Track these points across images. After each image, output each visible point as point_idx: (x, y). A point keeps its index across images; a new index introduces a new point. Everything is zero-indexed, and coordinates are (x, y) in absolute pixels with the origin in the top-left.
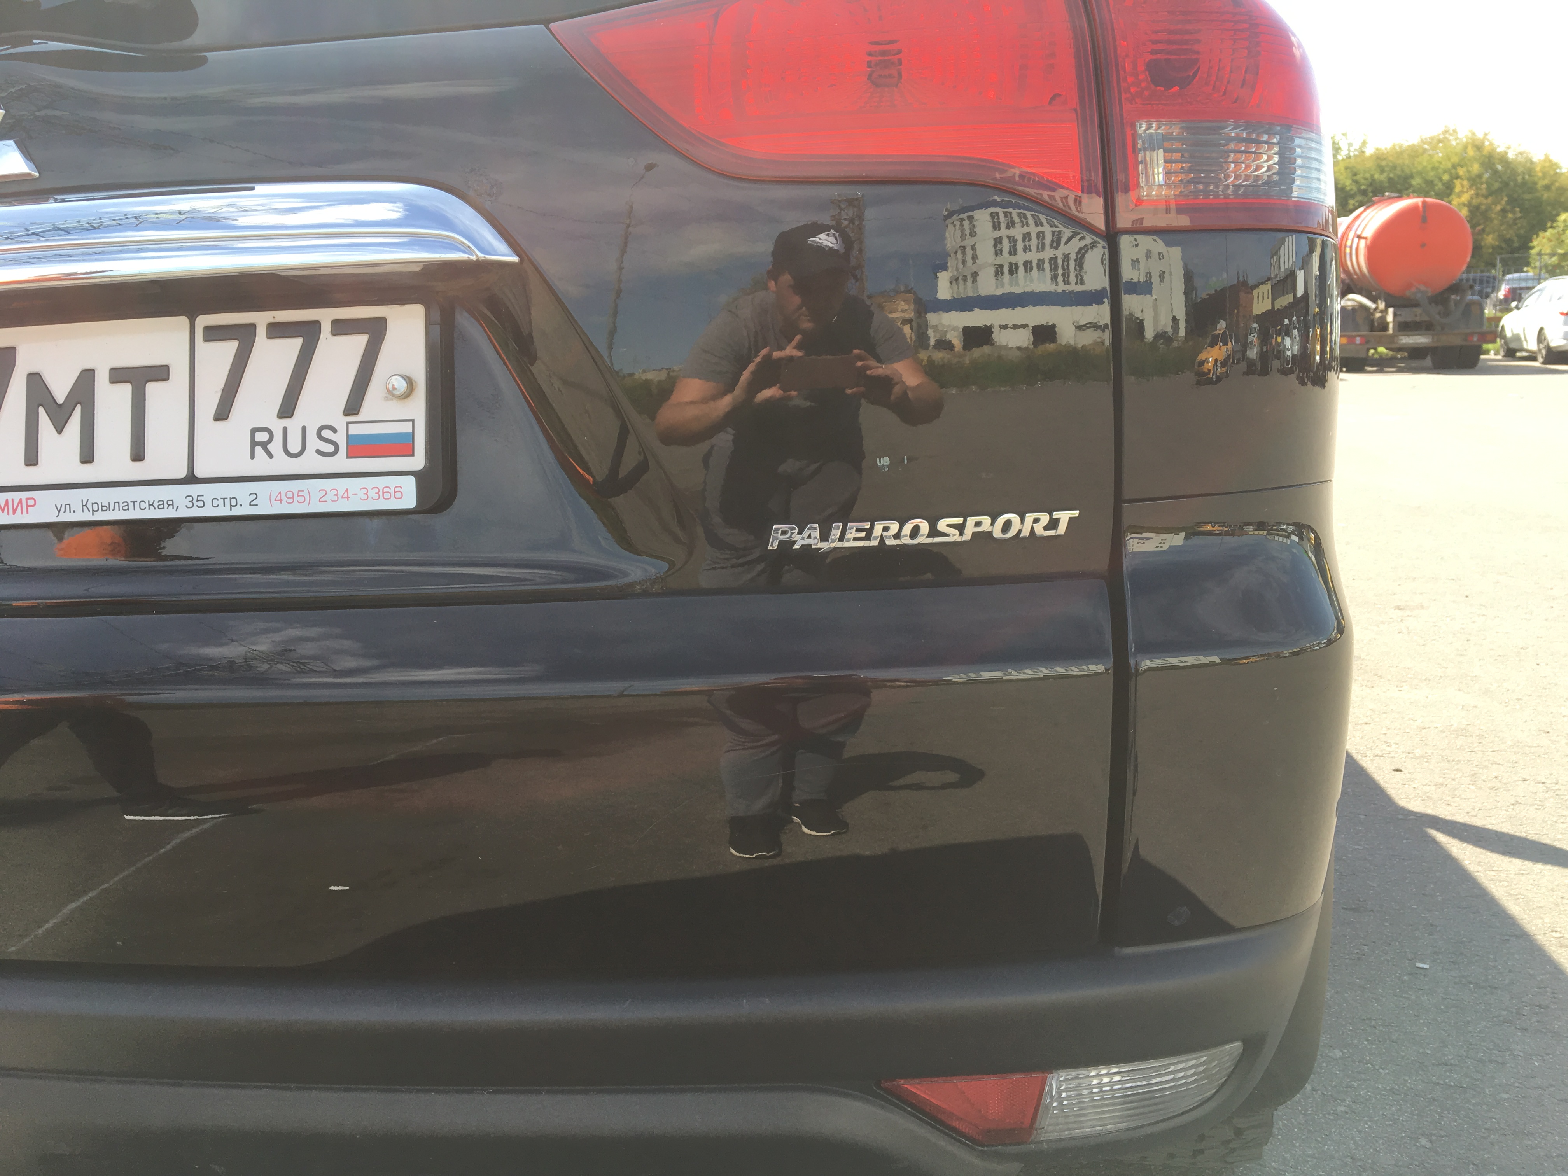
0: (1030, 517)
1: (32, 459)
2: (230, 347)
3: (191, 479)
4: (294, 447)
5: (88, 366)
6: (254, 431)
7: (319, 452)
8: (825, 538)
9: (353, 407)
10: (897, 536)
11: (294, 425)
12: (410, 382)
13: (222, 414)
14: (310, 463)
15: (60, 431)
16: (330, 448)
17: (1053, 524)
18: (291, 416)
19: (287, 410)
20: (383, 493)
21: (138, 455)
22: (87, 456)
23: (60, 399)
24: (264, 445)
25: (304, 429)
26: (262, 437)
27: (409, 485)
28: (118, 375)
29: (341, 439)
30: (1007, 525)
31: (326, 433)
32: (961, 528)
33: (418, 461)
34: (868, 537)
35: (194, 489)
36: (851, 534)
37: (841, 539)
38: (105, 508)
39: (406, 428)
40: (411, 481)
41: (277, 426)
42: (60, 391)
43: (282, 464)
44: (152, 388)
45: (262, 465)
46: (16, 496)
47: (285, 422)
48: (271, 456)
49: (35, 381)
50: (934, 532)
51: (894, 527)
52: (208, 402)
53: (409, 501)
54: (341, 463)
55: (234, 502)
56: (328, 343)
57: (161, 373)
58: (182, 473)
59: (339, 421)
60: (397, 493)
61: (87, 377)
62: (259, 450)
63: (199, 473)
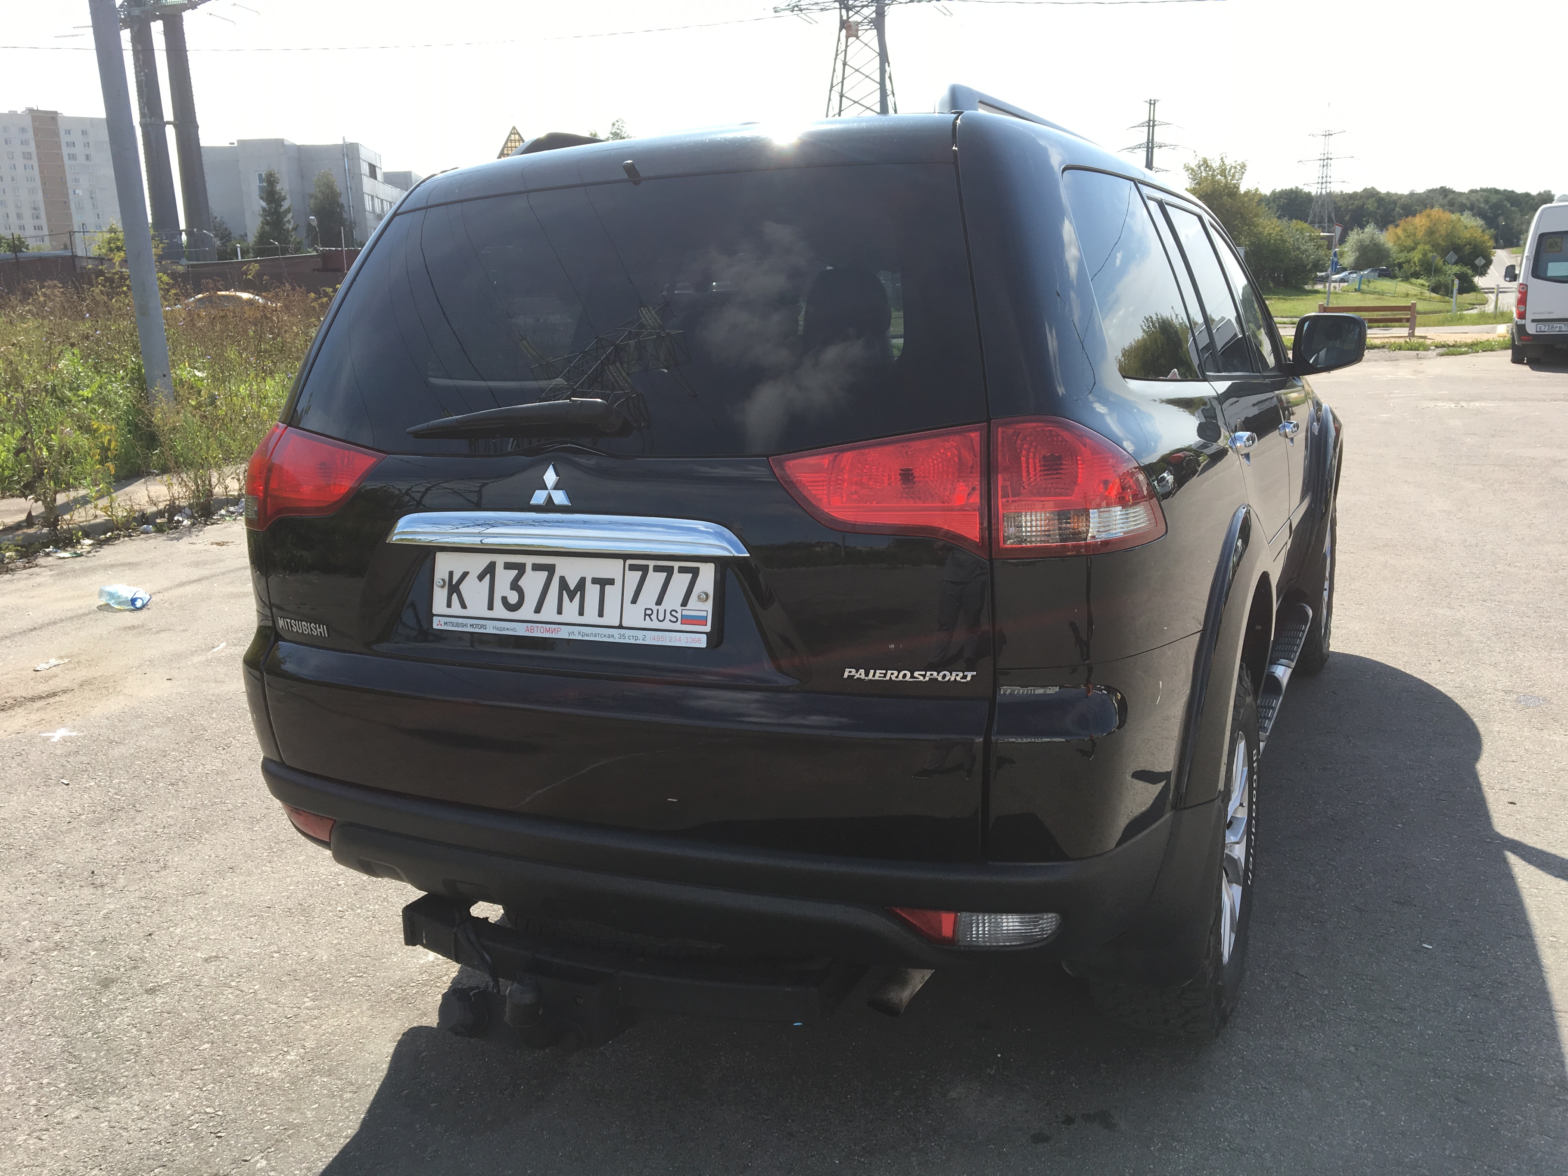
0: (954, 674)
1: (560, 612)
2: (639, 574)
3: (621, 627)
4: (661, 618)
5: (583, 576)
6: (646, 609)
7: (670, 620)
8: (867, 675)
9: (684, 603)
10: (897, 677)
11: (661, 608)
12: (707, 595)
13: (634, 601)
14: (667, 625)
15: (571, 602)
16: (675, 620)
17: (965, 677)
18: (660, 605)
19: (659, 602)
20: (694, 641)
21: (601, 614)
22: (581, 613)
23: (572, 589)
24: (649, 615)
25: (665, 610)
26: (649, 612)
27: (704, 637)
28: (595, 581)
29: (679, 616)
30: (944, 676)
31: (673, 613)
32: (924, 676)
33: (708, 628)
34: (885, 676)
35: (622, 631)
36: (878, 674)
37: (874, 676)
38: (587, 635)
39: (704, 614)
40: (705, 636)
41: (655, 608)
42: (572, 584)
43: (656, 624)
44: (607, 587)
45: (648, 624)
46: (554, 626)
47: (658, 607)
48: (652, 620)
49: (563, 580)
50: (912, 676)
51: (896, 673)
52: (629, 596)
53: (704, 645)
54: (678, 626)
55: (637, 638)
56: (677, 576)
57: (611, 582)
58: (617, 624)
59: (679, 609)
60: (699, 641)
61: (582, 581)
62: (647, 617)
63: (624, 625)
